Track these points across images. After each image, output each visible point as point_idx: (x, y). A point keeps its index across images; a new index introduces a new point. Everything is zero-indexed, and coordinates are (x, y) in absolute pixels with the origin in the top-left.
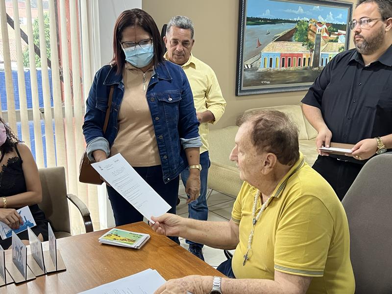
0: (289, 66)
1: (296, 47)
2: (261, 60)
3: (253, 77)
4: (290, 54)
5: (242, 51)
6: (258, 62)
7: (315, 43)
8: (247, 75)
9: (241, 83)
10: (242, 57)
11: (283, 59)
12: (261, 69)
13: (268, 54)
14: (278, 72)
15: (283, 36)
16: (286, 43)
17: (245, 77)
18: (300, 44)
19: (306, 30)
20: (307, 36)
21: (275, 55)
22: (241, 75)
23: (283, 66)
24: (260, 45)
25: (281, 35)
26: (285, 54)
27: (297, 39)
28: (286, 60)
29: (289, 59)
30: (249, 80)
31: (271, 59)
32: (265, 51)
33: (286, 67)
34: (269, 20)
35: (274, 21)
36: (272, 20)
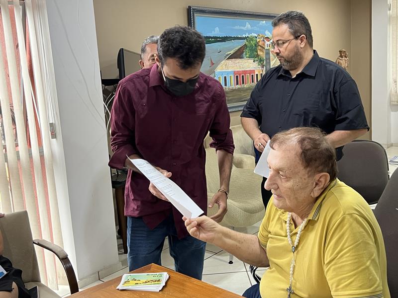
0: (243, 83)
1: (247, 64)
4: (243, 71)
7: (265, 58)
11: (237, 76)
13: (222, 73)
14: (233, 90)
15: (234, 54)
16: (238, 60)
18: (251, 61)
19: (255, 45)
20: (257, 52)
21: (228, 73)
23: (237, 84)
24: (213, 64)
25: (232, 52)
26: (238, 71)
27: (248, 56)
28: (240, 77)
29: (243, 76)
31: (225, 77)
32: (218, 70)
33: (240, 84)
34: (219, 38)
35: (224, 39)
36: (222, 38)
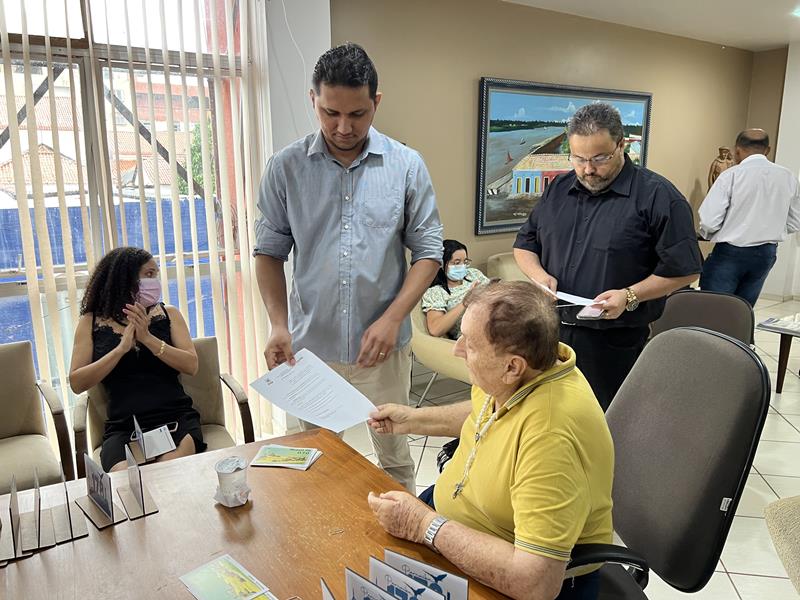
1: (564, 162)
2: (513, 182)
3: (500, 207)
5: (484, 170)
6: (508, 185)
8: (492, 205)
9: (482, 216)
10: (484, 179)
11: (546, 179)
12: (513, 195)
13: (523, 173)
15: (545, 146)
16: (551, 156)
17: (488, 208)
21: (533, 174)
22: (483, 204)
24: (511, 161)
25: (542, 144)
26: (549, 172)
30: (494, 211)
31: (528, 180)
32: (519, 168)
34: (524, 123)
35: (532, 125)
36: (529, 123)
